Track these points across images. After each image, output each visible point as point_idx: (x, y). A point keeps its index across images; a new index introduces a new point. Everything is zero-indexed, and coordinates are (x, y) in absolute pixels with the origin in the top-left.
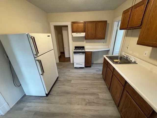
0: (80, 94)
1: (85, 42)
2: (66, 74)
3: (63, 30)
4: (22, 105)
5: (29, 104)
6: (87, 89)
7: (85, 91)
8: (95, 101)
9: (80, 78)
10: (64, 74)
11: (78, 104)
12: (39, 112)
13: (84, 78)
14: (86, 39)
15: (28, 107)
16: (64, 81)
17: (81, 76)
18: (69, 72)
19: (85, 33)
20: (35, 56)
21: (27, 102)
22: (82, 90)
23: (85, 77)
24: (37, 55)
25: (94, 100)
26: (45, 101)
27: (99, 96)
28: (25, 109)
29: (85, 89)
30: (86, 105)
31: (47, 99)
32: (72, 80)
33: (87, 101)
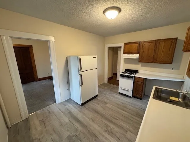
0: (107, 119)
1: (140, 65)
2: (106, 96)
3: (119, 51)
4: (66, 103)
5: (69, 105)
6: (117, 118)
7: (114, 120)
8: (118, 135)
9: (118, 105)
10: (105, 96)
11: (99, 126)
12: (72, 113)
13: (123, 107)
14: (139, 62)
15: (69, 106)
16: (101, 101)
17: (121, 104)
18: (111, 95)
19: (139, 55)
20: (79, 71)
21: (69, 103)
22: (112, 117)
23: (125, 107)
24: (80, 70)
25: (117, 133)
26: (78, 109)
27: (127, 134)
28: (67, 106)
29: (115, 118)
30: (106, 131)
31: (80, 108)
32: (108, 104)
33: (110, 129)
